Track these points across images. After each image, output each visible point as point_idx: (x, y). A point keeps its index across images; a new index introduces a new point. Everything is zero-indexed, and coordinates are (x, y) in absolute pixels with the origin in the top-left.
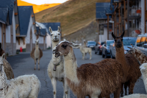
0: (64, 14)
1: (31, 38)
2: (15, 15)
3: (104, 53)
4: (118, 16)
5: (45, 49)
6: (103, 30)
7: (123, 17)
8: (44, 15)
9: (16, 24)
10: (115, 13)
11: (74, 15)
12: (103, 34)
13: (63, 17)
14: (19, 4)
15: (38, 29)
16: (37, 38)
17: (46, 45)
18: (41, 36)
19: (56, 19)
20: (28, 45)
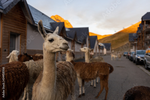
0: (114, 39)
1: (96, 50)
2: (89, 40)
3: (130, 58)
4: (140, 40)
5: (103, 55)
6: (132, 46)
7: (142, 40)
8: (104, 39)
9: (89, 43)
10: (139, 38)
11: (118, 39)
12: (132, 48)
13: (113, 41)
14: (90, 35)
15: (99, 46)
16: (99, 50)
17: (103, 53)
18: (101, 49)
19: (109, 42)
20: (95, 53)
